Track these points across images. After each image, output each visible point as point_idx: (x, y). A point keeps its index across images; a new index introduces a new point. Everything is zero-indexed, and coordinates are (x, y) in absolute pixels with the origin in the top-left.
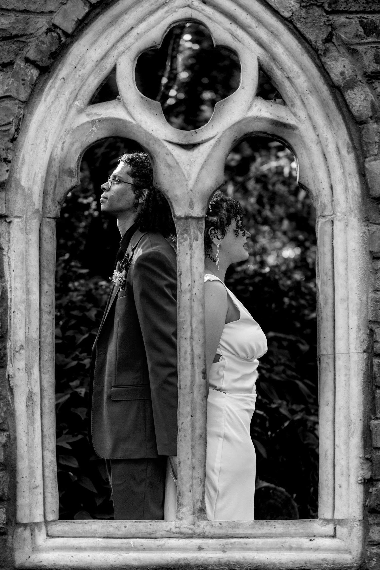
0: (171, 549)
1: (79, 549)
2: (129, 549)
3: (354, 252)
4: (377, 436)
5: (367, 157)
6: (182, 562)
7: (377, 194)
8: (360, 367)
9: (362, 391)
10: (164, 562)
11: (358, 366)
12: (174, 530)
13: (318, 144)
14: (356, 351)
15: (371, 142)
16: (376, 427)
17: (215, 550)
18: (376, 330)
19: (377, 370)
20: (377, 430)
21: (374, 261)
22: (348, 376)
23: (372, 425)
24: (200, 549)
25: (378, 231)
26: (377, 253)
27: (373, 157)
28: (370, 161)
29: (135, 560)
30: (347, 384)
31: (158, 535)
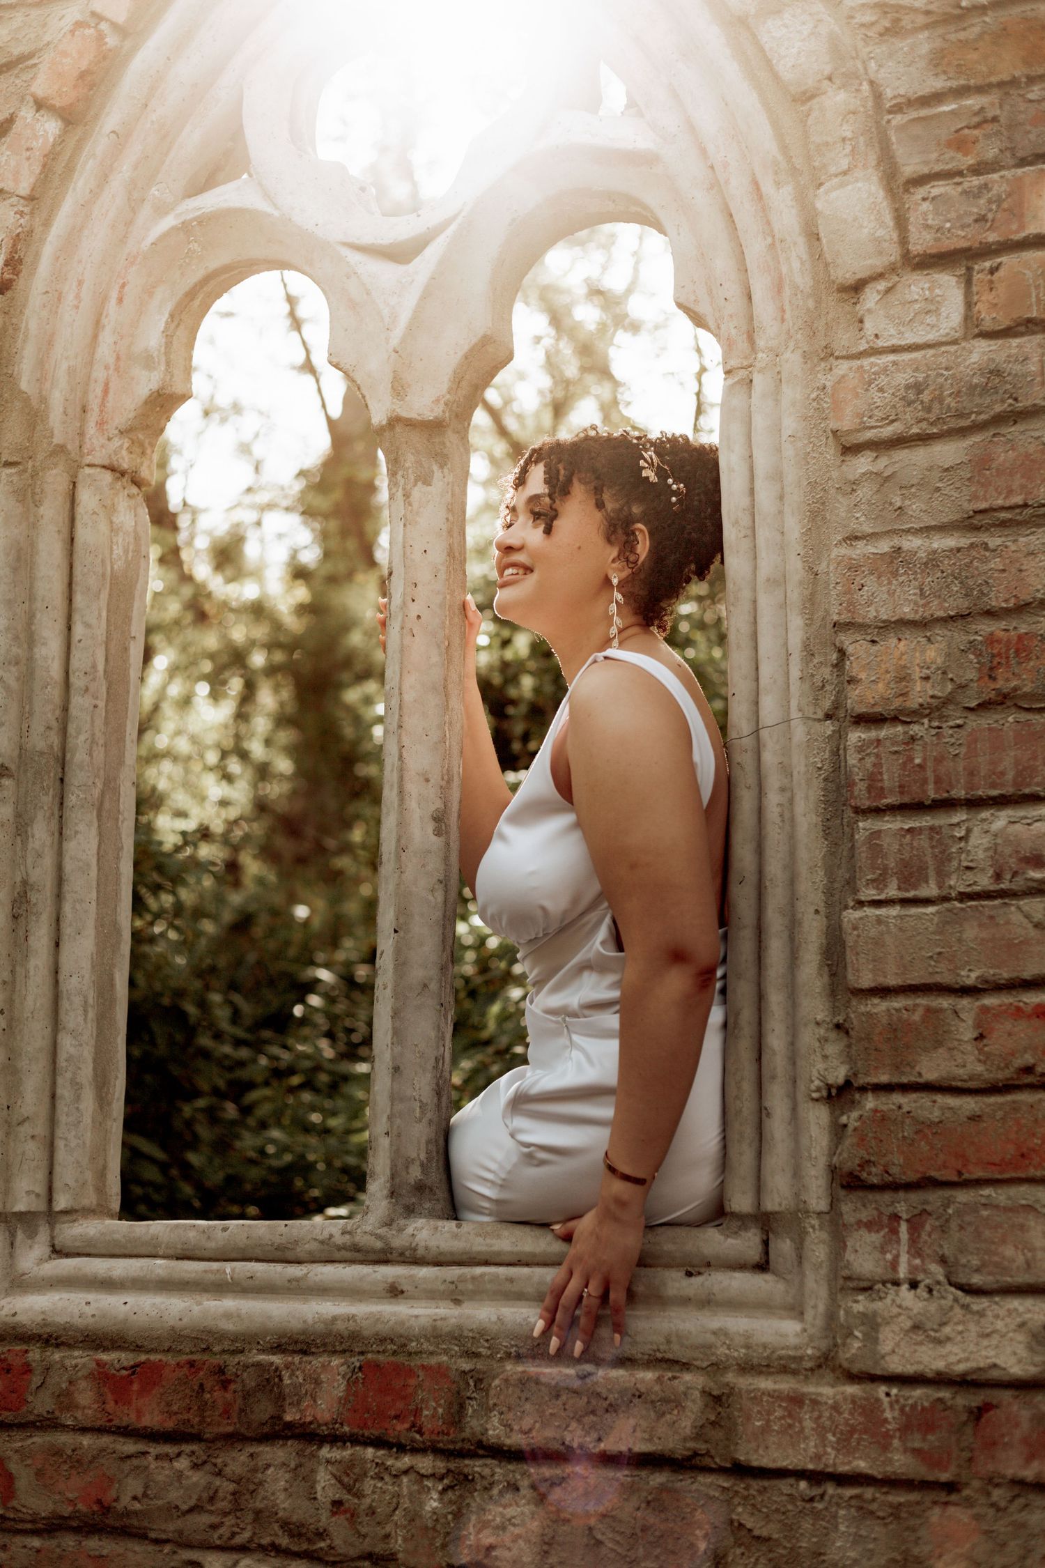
0: (323, 1291)
1: (108, 1285)
2: (221, 1288)
3: (791, 442)
4: (858, 954)
5: (821, 184)
6: (340, 1326)
7: (847, 276)
8: (812, 760)
9: (820, 828)
10: (296, 1325)
11: (807, 757)
12: (339, 1239)
13: (712, 187)
14: (800, 715)
15: (829, 139)
16: (855, 928)
17: (432, 1295)
18: (850, 649)
19: (854, 762)
20: (859, 936)
21: (847, 458)
22: (788, 794)
23: (846, 926)
24: (395, 1292)
25: (851, 375)
26: (849, 432)
27: (836, 180)
28: (826, 193)
29: (228, 1316)
30: (787, 815)
31: (300, 1251)
